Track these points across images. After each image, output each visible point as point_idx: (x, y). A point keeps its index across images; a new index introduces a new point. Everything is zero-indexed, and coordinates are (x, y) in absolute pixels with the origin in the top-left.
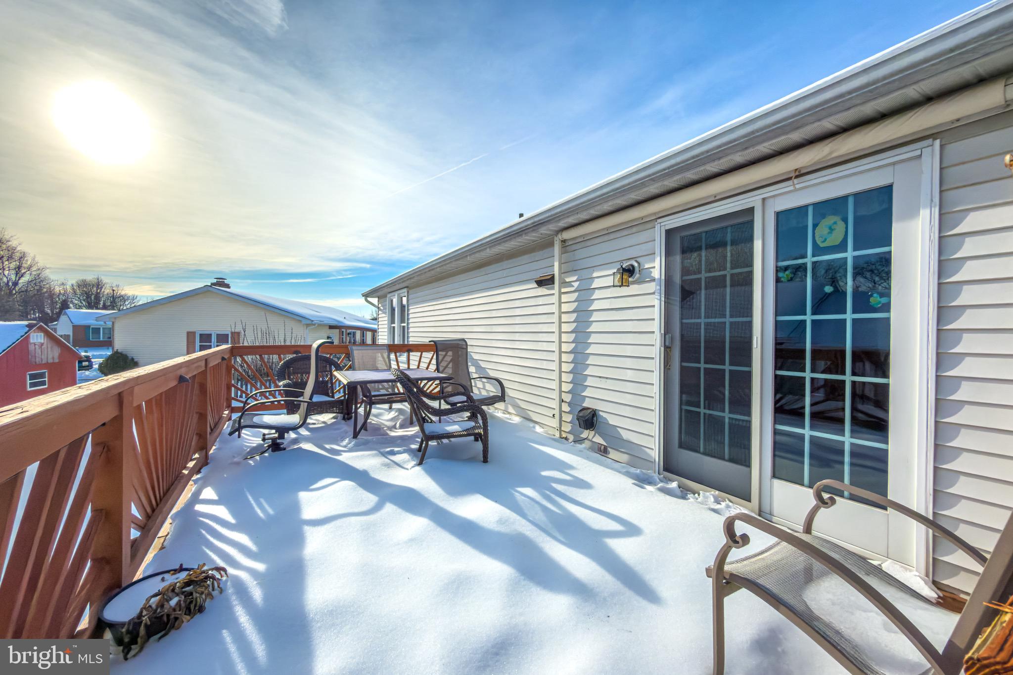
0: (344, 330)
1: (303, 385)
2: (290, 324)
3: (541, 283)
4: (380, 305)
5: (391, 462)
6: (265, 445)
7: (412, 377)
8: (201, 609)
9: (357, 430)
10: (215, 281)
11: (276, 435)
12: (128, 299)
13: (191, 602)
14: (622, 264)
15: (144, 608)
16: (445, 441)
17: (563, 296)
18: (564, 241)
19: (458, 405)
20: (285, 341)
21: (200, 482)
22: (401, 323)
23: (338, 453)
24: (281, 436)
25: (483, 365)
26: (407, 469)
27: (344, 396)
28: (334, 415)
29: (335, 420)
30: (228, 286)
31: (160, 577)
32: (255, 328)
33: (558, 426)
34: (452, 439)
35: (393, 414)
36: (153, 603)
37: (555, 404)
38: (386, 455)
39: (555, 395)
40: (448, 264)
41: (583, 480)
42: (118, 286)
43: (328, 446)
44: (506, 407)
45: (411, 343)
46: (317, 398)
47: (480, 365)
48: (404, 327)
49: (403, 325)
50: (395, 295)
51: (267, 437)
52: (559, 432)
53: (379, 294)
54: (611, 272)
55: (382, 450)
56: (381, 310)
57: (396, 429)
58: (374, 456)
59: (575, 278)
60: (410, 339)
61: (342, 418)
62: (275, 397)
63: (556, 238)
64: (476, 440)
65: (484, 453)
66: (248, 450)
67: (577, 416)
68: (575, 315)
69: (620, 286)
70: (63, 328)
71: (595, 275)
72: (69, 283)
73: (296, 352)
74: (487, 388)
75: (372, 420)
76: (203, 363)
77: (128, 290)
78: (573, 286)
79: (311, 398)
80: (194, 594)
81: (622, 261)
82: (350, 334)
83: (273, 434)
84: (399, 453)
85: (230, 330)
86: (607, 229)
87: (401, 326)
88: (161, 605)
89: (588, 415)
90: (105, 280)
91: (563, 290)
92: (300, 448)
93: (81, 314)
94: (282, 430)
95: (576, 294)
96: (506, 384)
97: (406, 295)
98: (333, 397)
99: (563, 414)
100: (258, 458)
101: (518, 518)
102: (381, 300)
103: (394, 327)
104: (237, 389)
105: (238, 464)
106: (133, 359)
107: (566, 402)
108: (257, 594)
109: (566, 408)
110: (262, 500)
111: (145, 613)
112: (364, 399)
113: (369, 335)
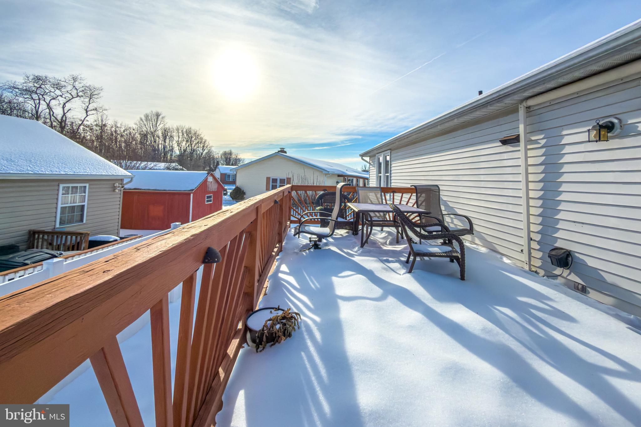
0: (346, 178)
1: (331, 210)
2: (317, 174)
3: (505, 142)
4: (371, 162)
5: (388, 268)
6: (311, 245)
7: (402, 210)
8: (290, 335)
9: (364, 242)
10: (280, 150)
11: (317, 239)
12: (241, 160)
13: (286, 329)
14: (598, 122)
15: (264, 326)
16: (426, 258)
17: (529, 152)
18: (528, 107)
19: (434, 233)
20: (313, 184)
21: (279, 261)
22: (386, 173)
23: (352, 255)
24: (320, 240)
25: (451, 205)
26: (400, 275)
27: (354, 218)
28: (347, 231)
29: (348, 234)
30: (286, 152)
31: (270, 310)
32: (298, 175)
33: (528, 260)
34: (432, 258)
35: (384, 235)
36: (269, 324)
37: (524, 242)
38: (384, 262)
39: (524, 234)
40: (422, 132)
41: (564, 312)
42: (237, 154)
43: (345, 250)
44: (473, 239)
45: (392, 187)
46: (340, 219)
47: (448, 204)
48: (387, 176)
49: (387, 174)
50: (381, 155)
51: (312, 239)
52: (528, 266)
53: (370, 155)
54: (586, 129)
55: (381, 258)
56: (372, 165)
57: (387, 245)
58: (376, 261)
59: (542, 136)
60: (393, 184)
61: (352, 233)
62: (312, 217)
63: (520, 106)
64: (452, 261)
65: (461, 273)
66: (302, 246)
67: (549, 254)
68: (543, 167)
69: (597, 141)
70: (217, 174)
71: (564, 132)
72: (220, 153)
73: (324, 190)
74: (455, 223)
75: (372, 237)
76: (282, 194)
77: (241, 156)
78: (539, 143)
79: (337, 219)
80: (287, 325)
81: (598, 119)
82: (350, 180)
83: (315, 238)
84: (392, 262)
85: (286, 176)
86: (577, 93)
87: (385, 175)
88: (272, 326)
89: (561, 255)
90: (233, 151)
91: (529, 147)
92: (329, 249)
93: (223, 168)
94: (321, 237)
95: (544, 150)
96: (474, 221)
97: (389, 155)
98: (346, 219)
99: (532, 251)
100: (307, 251)
101: (501, 331)
102: (372, 158)
103: (380, 176)
104: (294, 210)
105: (297, 253)
106: (243, 191)
107: (535, 241)
108: (318, 336)
109: (534, 245)
110: (312, 277)
111: (265, 329)
112: (367, 222)
113: (361, 181)
